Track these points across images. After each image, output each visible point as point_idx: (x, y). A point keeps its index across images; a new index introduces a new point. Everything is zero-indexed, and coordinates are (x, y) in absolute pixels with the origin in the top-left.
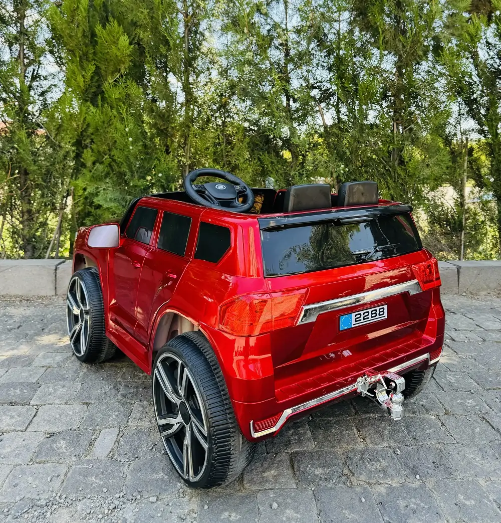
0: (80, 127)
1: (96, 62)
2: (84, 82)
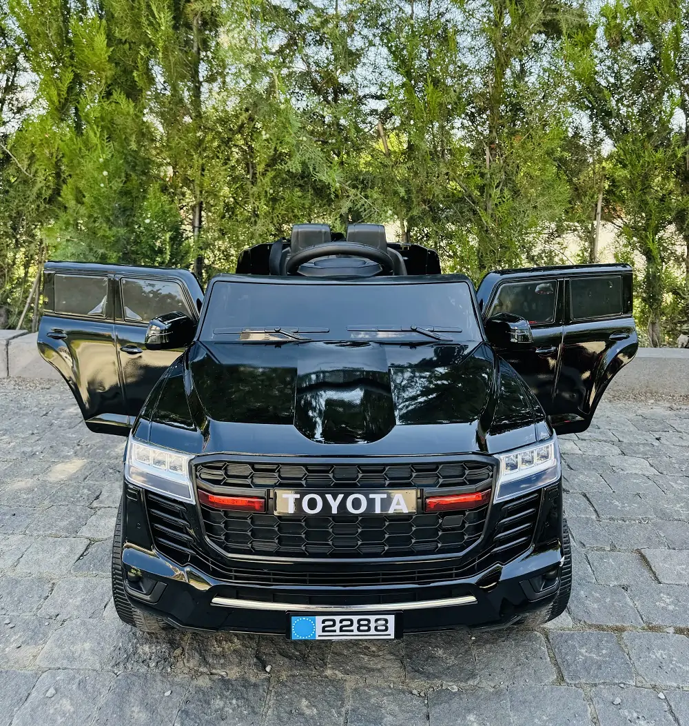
0: (55, 155)
1: (74, 68)
2: (59, 95)
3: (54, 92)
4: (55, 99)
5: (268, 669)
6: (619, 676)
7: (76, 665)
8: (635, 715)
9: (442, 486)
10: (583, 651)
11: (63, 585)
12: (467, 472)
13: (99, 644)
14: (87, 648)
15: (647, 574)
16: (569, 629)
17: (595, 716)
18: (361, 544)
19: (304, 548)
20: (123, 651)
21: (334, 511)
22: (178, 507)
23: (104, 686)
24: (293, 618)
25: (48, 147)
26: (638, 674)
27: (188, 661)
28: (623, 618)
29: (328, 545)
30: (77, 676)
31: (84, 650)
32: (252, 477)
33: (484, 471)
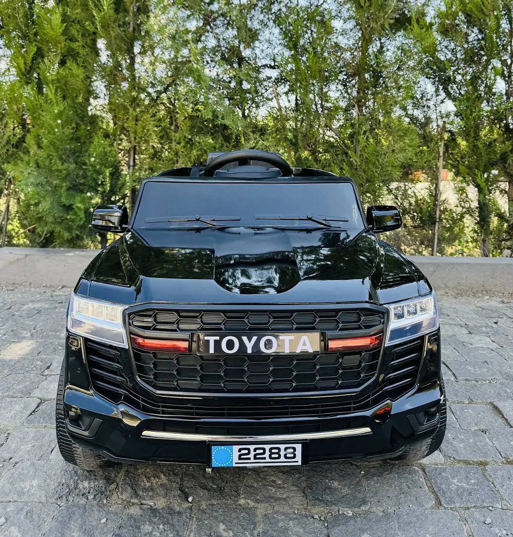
1: (37, 43)
2: (25, 63)
3: (21, 61)
4: (22, 66)
5: (190, 499)
6: (487, 501)
7: (25, 499)
8: (505, 532)
9: (341, 330)
10: (455, 481)
11: (16, 434)
12: (362, 318)
13: (45, 481)
14: (35, 485)
15: (500, 420)
16: (441, 465)
17: (470, 533)
18: (273, 381)
19: (222, 385)
20: (65, 485)
21: (249, 351)
22: (113, 352)
23: (48, 515)
24: (213, 447)
25: (16, 104)
26: (502, 499)
27: (122, 494)
28: (486, 454)
29: (244, 381)
30: (25, 507)
31: (32, 486)
32: (178, 323)
33: (376, 318)
